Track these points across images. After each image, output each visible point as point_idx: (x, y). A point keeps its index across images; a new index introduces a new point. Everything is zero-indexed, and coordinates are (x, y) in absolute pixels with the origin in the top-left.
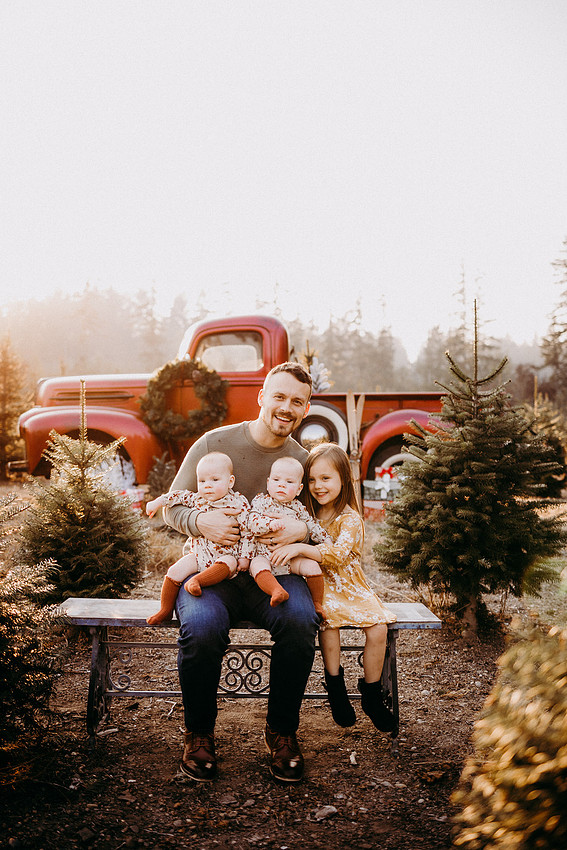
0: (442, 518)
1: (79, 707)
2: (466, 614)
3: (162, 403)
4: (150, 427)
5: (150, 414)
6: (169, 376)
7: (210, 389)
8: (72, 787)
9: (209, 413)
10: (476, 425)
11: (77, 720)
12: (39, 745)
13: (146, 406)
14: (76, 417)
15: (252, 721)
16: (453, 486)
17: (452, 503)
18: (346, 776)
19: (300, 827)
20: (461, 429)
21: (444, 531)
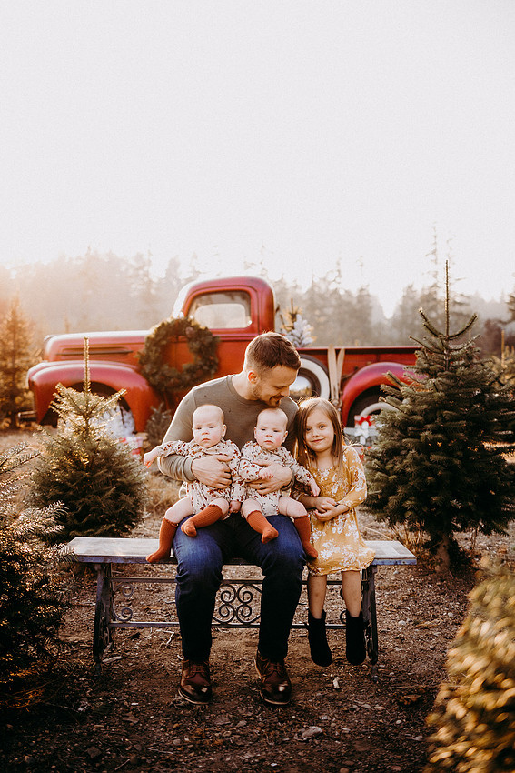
0: (416, 462)
1: (86, 637)
2: (439, 551)
3: (158, 357)
4: (148, 379)
5: (147, 368)
6: (165, 332)
7: (203, 345)
8: (80, 709)
9: (201, 367)
10: (447, 377)
11: (84, 649)
12: (50, 671)
13: (144, 360)
14: (80, 371)
15: (244, 649)
16: (427, 433)
17: (426, 448)
18: (330, 699)
19: (288, 746)
20: (434, 380)
21: (419, 475)
